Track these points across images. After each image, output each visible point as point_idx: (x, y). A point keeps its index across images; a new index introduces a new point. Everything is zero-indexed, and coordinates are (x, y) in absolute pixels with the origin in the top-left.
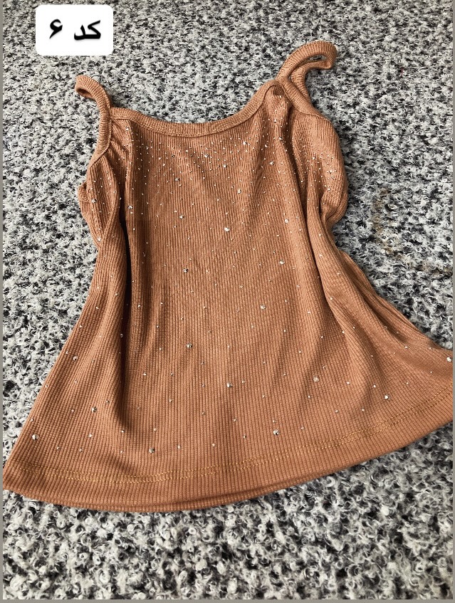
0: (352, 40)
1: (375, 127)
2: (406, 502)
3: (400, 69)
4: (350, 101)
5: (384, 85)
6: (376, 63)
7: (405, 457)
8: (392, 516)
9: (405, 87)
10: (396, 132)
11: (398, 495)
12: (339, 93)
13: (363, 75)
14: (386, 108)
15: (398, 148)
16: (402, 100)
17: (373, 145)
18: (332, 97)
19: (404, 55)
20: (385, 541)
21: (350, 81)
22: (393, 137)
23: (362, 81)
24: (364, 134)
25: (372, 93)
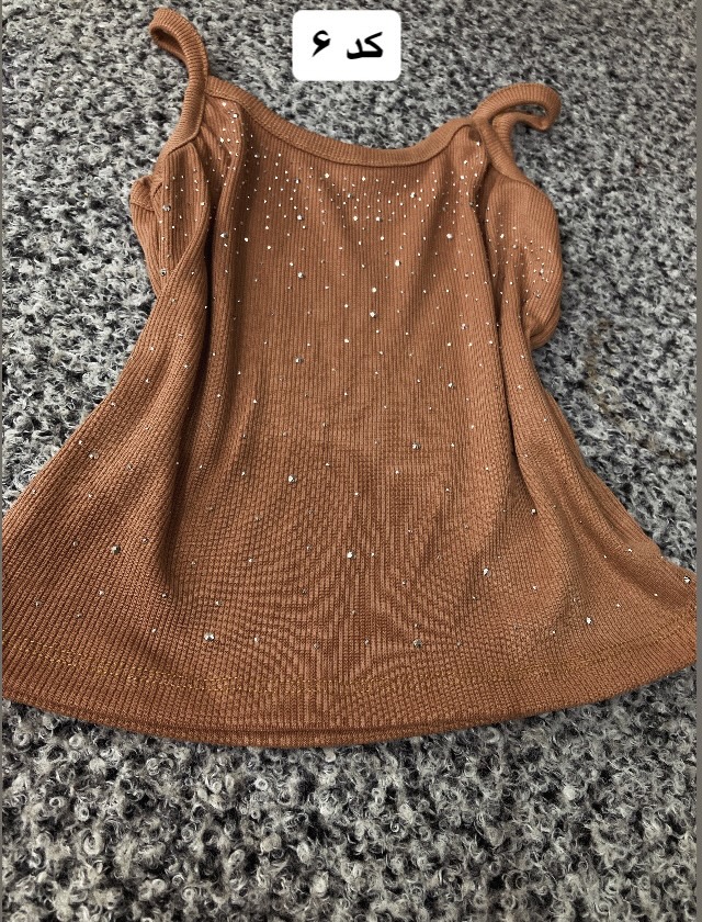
0: (577, 102)
1: (597, 231)
2: (600, 783)
3: (637, 164)
4: (567, 184)
5: (615, 178)
6: (606, 145)
7: (605, 716)
8: (579, 802)
9: (641, 189)
10: (625, 246)
11: (590, 772)
12: (552, 169)
13: (588, 155)
14: (615, 210)
15: (628, 270)
16: (637, 206)
17: (594, 254)
18: (543, 171)
19: (643, 147)
20: (567, 838)
21: (569, 157)
22: (622, 252)
23: (586, 163)
24: (583, 236)
25: (598, 181)
